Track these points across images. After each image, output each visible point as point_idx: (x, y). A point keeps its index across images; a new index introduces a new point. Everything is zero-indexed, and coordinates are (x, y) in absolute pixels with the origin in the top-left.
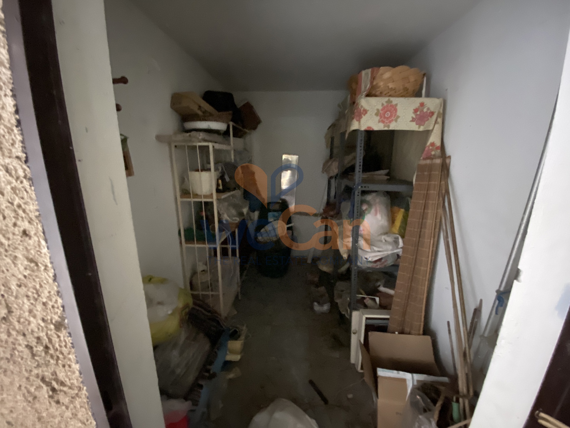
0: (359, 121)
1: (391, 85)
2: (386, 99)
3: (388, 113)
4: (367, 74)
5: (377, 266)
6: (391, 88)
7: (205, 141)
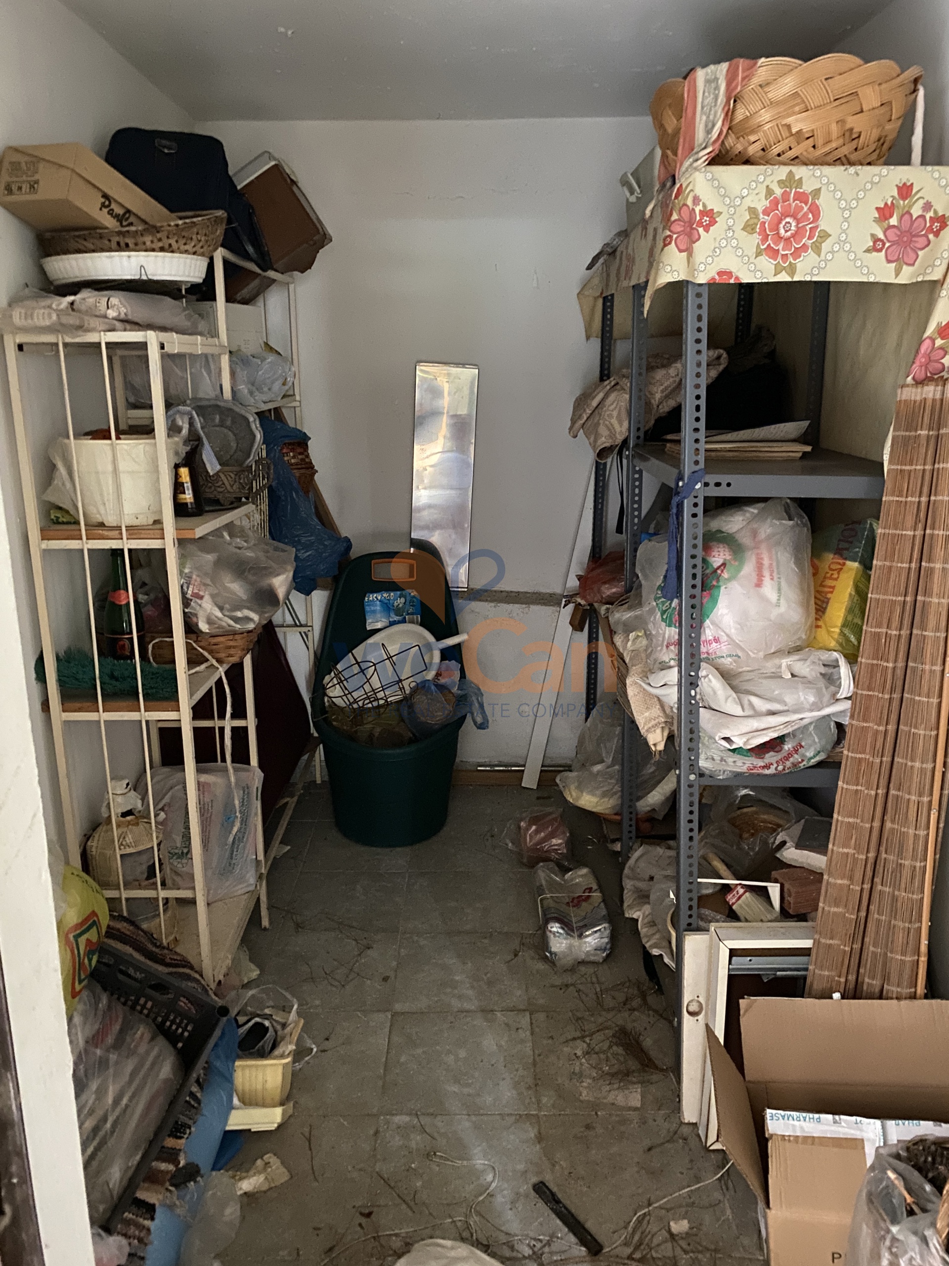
0: (689, 251)
1: (799, 123)
2: (782, 172)
3: (789, 223)
4: (712, 81)
5: (767, 767)
6: (800, 132)
7: (129, 323)
